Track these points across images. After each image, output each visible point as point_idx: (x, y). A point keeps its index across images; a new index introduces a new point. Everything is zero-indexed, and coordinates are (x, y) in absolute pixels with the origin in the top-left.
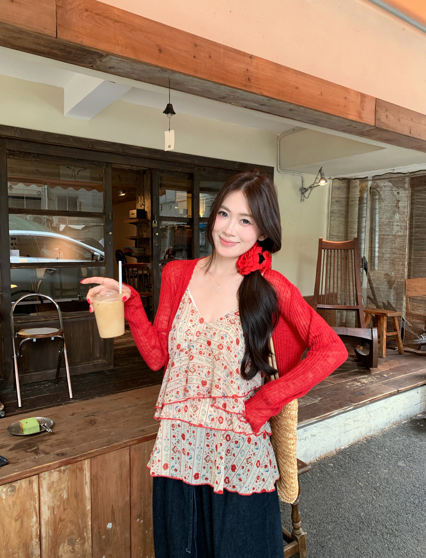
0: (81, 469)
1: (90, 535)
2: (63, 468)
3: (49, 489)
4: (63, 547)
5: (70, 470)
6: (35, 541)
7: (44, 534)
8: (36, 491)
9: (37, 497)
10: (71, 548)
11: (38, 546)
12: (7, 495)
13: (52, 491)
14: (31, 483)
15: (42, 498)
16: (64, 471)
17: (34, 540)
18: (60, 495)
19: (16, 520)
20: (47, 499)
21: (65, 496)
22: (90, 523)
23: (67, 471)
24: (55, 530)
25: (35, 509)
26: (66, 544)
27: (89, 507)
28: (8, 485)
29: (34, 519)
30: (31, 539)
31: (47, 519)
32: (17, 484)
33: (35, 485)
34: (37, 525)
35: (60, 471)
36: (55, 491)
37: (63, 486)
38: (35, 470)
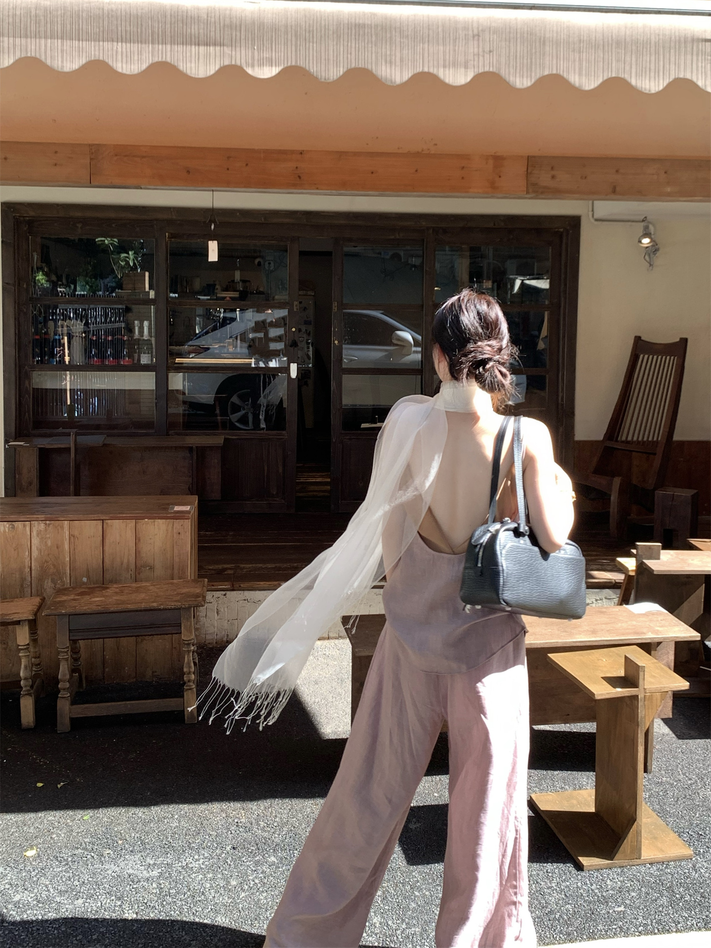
0: (62, 527)
1: (69, 581)
2: (48, 522)
3: (38, 535)
4: (47, 583)
5: (53, 525)
6: (27, 570)
7: (33, 567)
8: (29, 533)
9: (29, 537)
10: (53, 585)
11: (29, 574)
12: (9, 530)
13: (40, 536)
14: (24, 526)
15: (33, 540)
16: (49, 524)
17: (27, 568)
18: (46, 542)
19: (15, 550)
20: (36, 541)
21: (49, 543)
22: (68, 572)
23: (51, 526)
24: (42, 567)
25: (27, 546)
26: (50, 580)
27: (68, 559)
28: (10, 523)
29: (27, 553)
30: (25, 568)
31: (36, 557)
32: (16, 524)
33: (28, 529)
34: (29, 559)
35: (46, 524)
36: (42, 538)
37: (48, 536)
38: (28, 518)
